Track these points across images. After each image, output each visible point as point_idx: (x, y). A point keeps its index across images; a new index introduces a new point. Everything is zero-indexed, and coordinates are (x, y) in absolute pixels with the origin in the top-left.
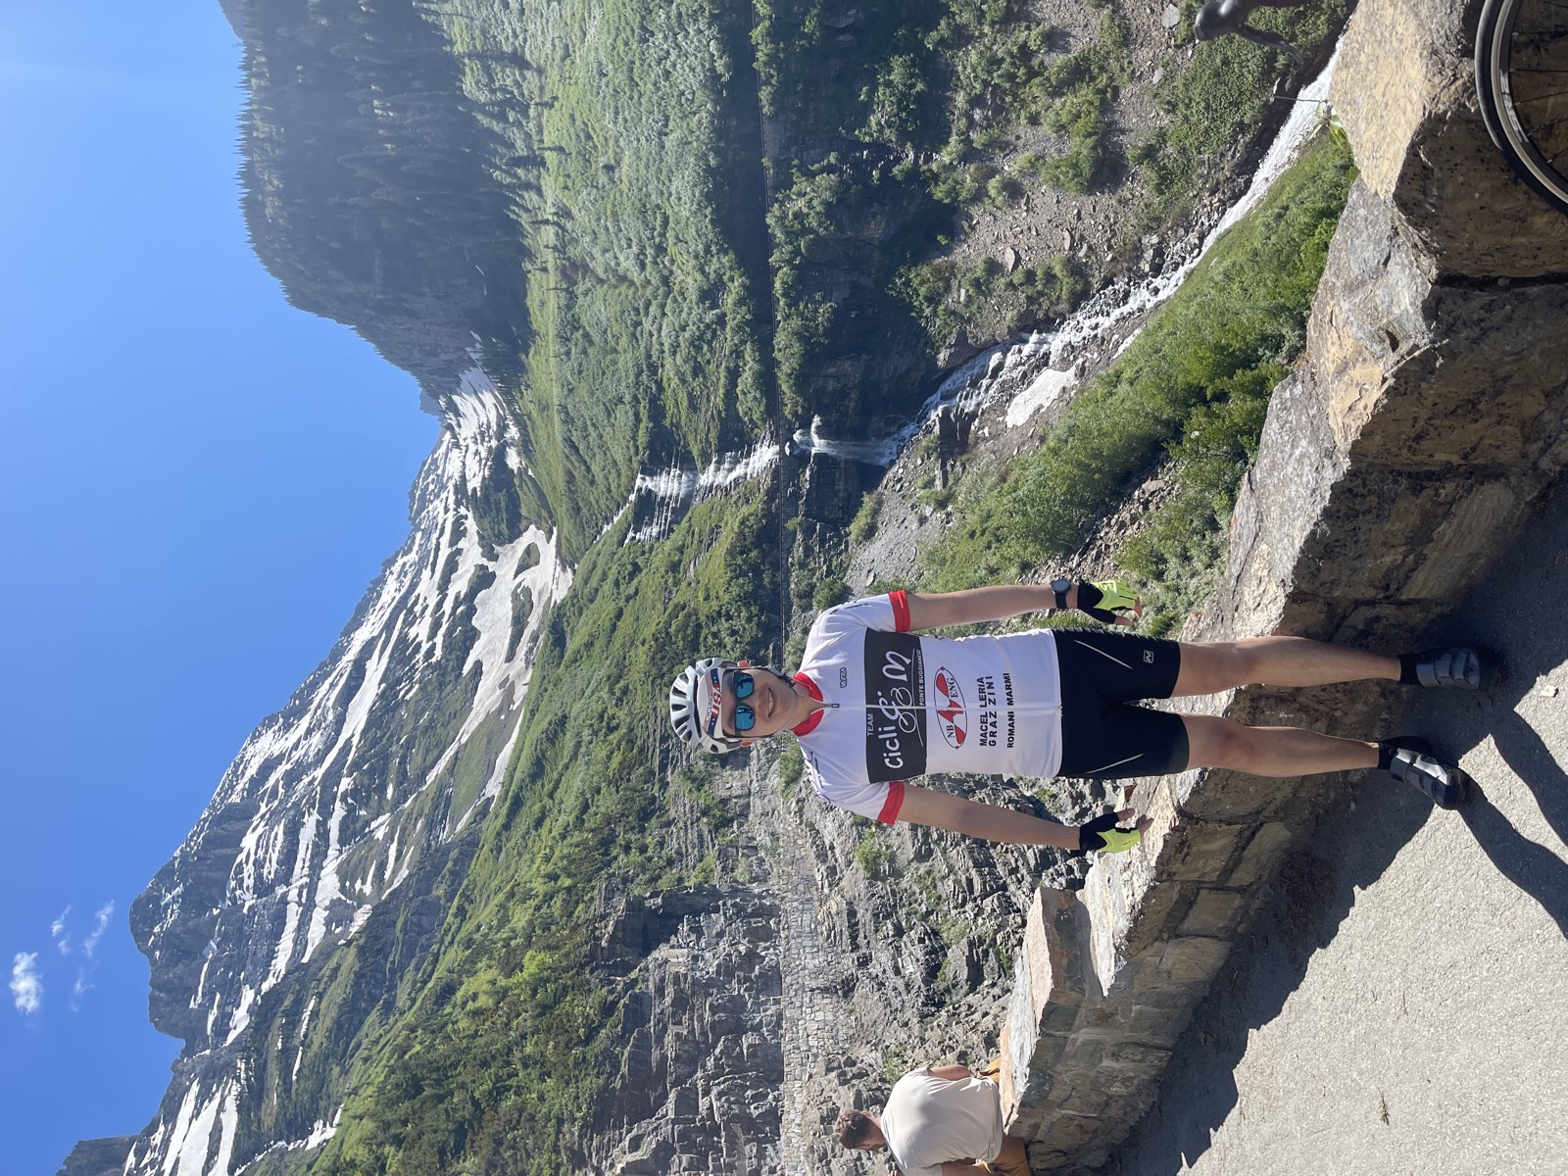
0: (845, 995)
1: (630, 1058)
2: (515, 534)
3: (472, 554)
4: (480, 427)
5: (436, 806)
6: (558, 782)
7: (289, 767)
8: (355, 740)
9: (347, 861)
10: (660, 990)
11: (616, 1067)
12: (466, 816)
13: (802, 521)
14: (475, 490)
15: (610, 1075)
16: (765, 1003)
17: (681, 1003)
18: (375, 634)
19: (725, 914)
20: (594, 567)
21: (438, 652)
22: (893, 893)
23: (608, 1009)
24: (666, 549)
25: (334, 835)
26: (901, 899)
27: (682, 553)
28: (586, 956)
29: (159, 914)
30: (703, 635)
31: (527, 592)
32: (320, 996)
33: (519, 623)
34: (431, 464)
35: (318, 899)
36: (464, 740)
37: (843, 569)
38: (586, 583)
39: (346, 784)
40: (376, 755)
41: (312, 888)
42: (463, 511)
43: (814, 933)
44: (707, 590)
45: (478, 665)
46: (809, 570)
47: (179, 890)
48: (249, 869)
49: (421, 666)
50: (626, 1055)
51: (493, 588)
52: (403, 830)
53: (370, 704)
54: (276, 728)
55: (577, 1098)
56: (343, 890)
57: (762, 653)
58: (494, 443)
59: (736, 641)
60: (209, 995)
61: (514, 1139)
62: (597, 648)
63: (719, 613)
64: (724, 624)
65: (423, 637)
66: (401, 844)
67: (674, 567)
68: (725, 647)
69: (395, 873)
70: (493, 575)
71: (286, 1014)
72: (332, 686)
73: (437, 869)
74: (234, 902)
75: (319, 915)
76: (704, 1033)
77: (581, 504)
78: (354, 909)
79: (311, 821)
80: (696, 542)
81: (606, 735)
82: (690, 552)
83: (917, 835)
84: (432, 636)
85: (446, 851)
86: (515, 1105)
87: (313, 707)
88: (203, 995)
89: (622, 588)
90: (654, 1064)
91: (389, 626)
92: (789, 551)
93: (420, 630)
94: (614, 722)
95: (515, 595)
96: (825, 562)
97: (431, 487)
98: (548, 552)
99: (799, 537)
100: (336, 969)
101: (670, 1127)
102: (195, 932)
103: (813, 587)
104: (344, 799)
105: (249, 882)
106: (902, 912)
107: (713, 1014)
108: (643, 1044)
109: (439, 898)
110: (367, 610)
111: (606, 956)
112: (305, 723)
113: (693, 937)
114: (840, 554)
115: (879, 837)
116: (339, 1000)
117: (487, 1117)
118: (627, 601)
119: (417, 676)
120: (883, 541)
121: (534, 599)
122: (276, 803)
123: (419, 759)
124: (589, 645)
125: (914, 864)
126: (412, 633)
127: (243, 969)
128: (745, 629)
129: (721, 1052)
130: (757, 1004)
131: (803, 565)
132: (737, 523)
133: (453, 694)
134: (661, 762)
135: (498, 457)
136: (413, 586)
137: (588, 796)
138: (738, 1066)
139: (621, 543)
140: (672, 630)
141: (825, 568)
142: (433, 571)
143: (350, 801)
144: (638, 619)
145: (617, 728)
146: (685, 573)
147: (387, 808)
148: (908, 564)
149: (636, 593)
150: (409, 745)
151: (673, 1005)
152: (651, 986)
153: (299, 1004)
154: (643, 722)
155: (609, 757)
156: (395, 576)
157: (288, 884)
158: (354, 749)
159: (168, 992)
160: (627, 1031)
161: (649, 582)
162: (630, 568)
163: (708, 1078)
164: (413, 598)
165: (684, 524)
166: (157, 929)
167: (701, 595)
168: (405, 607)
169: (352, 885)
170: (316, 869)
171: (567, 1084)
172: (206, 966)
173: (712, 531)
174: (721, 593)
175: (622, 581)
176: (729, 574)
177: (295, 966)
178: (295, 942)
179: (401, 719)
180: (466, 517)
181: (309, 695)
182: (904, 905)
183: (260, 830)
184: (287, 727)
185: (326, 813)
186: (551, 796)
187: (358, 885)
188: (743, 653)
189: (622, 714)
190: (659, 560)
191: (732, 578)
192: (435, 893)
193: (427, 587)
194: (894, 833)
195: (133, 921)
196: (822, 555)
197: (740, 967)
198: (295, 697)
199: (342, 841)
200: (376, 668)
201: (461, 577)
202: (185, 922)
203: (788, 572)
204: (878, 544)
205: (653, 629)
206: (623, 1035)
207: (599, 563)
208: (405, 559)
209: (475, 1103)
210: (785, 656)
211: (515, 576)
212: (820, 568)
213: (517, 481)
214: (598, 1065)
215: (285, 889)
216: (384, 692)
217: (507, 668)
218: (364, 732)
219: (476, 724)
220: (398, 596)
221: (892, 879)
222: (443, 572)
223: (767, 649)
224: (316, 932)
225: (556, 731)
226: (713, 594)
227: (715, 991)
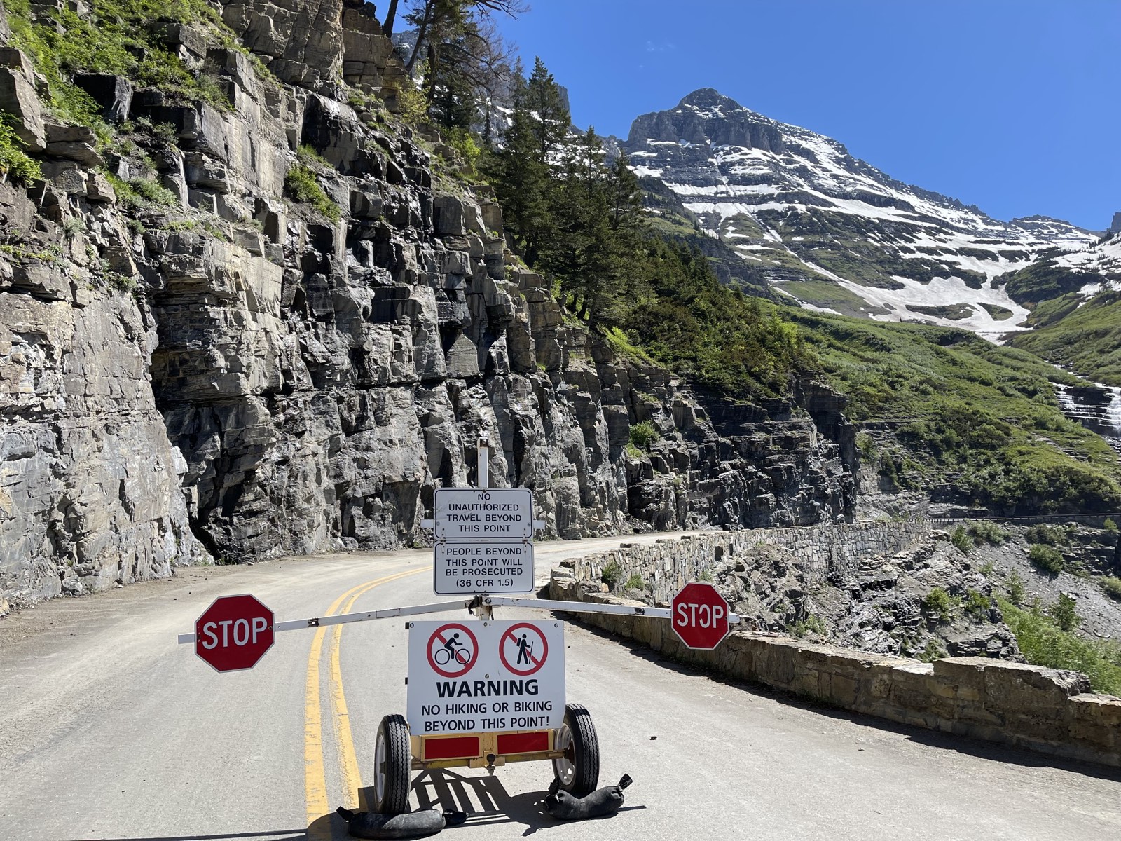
0: (829, 579)
1: (747, 407)
2: (1018, 299)
3: (993, 270)
4: (1116, 260)
5: (790, 271)
6: (842, 349)
7: (810, 168)
8: (833, 209)
9: (747, 219)
10: (794, 427)
11: (739, 397)
12: (786, 293)
13: (1114, 533)
14: (1056, 263)
15: (733, 393)
16: (795, 510)
17: (788, 443)
18: (916, 209)
19: (844, 476)
20: (1023, 360)
21: (907, 256)
22: (915, 623)
23: (774, 386)
24: (1056, 417)
25: (764, 207)
26: (912, 630)
27: (1056, 430)
28: (803, 368)
29: (705, 106)
30: (986, 451)
31: (968, 314)
32: (662, 216)
33: (941, 311)
34: (1066, 228)
35: (720, 204)
36: (841, 284)
37: (1074, 571)
38: (1004, 355)
39: (801, 208)
40: (824, 225)
41: (728, 199)
42: (1033, 257)
43: (864, 551)
44: (1029, 453)
45: (901, 286)
46: (1067, 541)
47: (722, 115)
48: (737, 156)
49: (895, 245)
50: (749, 403)
51: (967, 288)
52: (772, 252)
53: (862, 214)
54: (837, 154)
55: (714, 370)
56: (728, 219)
57: (977, 501)
58: (1103, 273)
59: (985, 479)
60: (656, 149)
61: (675, 329)
62: (952, 368)
63: (1009, 464)
64: (1000, 469)
65: (919, 243)
66: (762, 252)
67: (1041, 425)
68: (978, 470)
69: (742, 251)
70: (978, 287)
71: (650, 197)
72: (872, 186)
73: (748, 278)
74: (714, 152)
75: (709, 207)
76: (771, 463)
77: (1076, 345)
78: (715, 229)
79: (774, 190)
80: (1070, 441)
81: (887, 381)
82: (1058, 436)
83: (972, 646)
84: (920, 249)
85: (762, 282)
86: (695, 327)
87: (855, 176)
88: (655, 146)
89: (1010, 384)
90: (745, 425)
91: (923, 218)
92: (1082, 523)
93: (924, 240)
94: (898, 386)
95: (963, 306)
96: (1077, 554)
97: (1046, 232)
98: (1009, 326)
99: (1098, 531)
100: (680, 223)
101: (713, 439)
102: (695, 131)
103: (1051, 543)
104: (790, 209)
105: (729, 158)
106: (901, 630)
107: (786, 470)
108: (757, 417)
109: (729, 282)
110: (933, 200)
111: (804, 384)
112: (842, 172)
113: (825, 452)
114: (1087, 568)
115: (957, 609)
116: (661, 228)
117: (683, 308)
118: (999, 389)
119: (887, 244)
120: (1108, 607)
121: (963, 320)
122: (783, 165)
123: (823, 255)
124: (953, 362)
125: (943, 642)
126: (921, 235)
127: (673, 167)
128: (998, 486)
129: (761, 477)
130: (794, 504)
131: (1071, 535)
132: (1099, 476)
133: (876, 272)
134: (874, 424)
135: (1092, 277)
136: (959, 230)
137: (839, 372)
138: (753, 491)
139: (1052, 379)
140: (985, 425)
141: (1072, 554)
142: (976, 242)
143: (789, 213)
144: (985, 398)
145: (894, 389)
146: (1037, 434)
147: (786, 239)
148: (1092, 630)
149: (1008, 395)
150: (833, 246)
151: (787, 437)
152: (795, 420)
153: (657, 204)
154: (903, 408)
155: (871, 385)
156: (964, 216)
157: (729, 184)
158: (826, 209)
159: (657, 124)
160: (763, 403)
161: (1022, 404)
162: (1031, 388)
163: (743, 467)
164: (950, 231)
165: (1085, 431)
166: (695, 107)
167: (1023, 448)
168: (942, 227)
169: (731, 225)
170: (740, 199)
171: (721, 362)
172: (673, 143)
173: (1084, 454)
174: (1028, 465)
175: (1016, 383)
176: (1048, 471)
177: (679, 199)
178: (692, 196)
179: (851, 238)
180: (1028, 260)
181: (863, 172)
182: (907, 632)
183: (764, 158)
184: (838, 162)
185: (779, 199)
186: (830, 346)
187: (731, 228)
188: (976, 485)
189: (905, 392)
190: (1043, 411)
191: (1046, 473)
192: (732, 279)
193: (961, 240)
194: (967, 624)
195: (700, 91)
196: (1083, 551)
197: (817, 490)
198: (860, 162)
199: (760, 213)
200: (890, 214)
201: (974, 263)
202: (701, 124)
203: (1062, 523)
204: (1105, 603)
205: (982, 410)
206: (760, 400)
207: (1027, 364)
208: (979, 222)
209: (691, 299)
210: (980, 520)
211: (980, 304)
212: (1071, 550)
213: (1070, 294)
214: (738, 384)
215: (725, 182)
216: (872, 222)
217: (901, 308)
218: (840, 214)
219: (855, 291)
220: (948, 220)
221: (925, 621)
222: (976, 250)
223: (982, 505)
224: (698, 208)
225: (876, 345)
226: (1026, 458)
227: (800, 470)
